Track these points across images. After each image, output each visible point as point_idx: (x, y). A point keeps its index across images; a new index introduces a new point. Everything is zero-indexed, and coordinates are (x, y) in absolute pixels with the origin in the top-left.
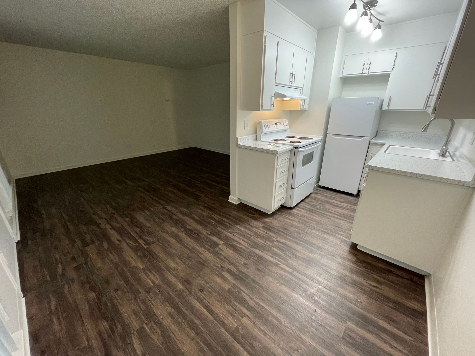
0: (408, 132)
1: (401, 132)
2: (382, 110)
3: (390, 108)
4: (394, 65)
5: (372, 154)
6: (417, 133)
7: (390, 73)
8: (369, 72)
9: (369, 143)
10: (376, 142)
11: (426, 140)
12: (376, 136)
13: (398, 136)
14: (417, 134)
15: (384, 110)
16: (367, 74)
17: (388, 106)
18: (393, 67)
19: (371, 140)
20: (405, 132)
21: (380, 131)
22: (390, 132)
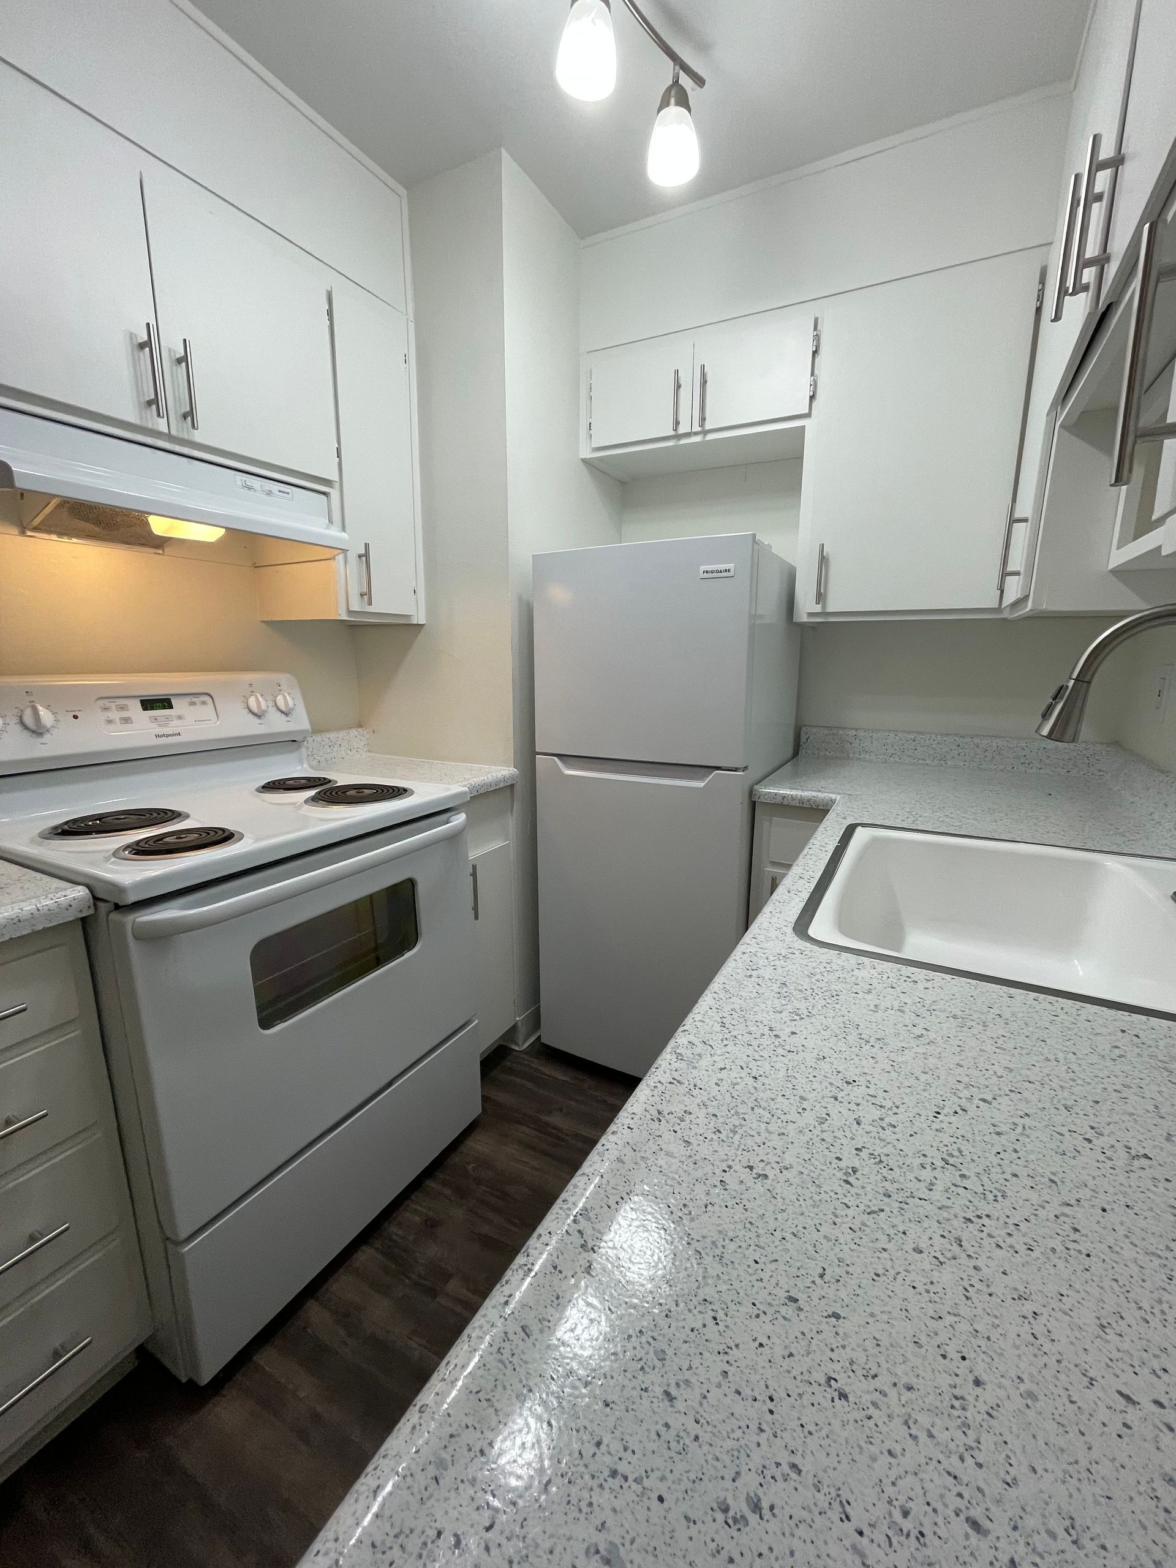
0: (937, 735)
1: (904, 732)
2: (796, 619)
3: (830, 609)
4: (815, 385)
5: (774, 864)
6: (977, 736)
7: (804, 427)
8: (708, 427)
9: (753, 805)
10: (784, 798)
11: (1022, 768)
12: (796, 753)
13: (893, 751)
14: (976, 740)
15: (805, 619)
16: (697, 439)
17: (820, 597)
18: (808, 394)
19: (758, 782)
20: (921, 733)
21: (814, 730)
22: (854, 733)
